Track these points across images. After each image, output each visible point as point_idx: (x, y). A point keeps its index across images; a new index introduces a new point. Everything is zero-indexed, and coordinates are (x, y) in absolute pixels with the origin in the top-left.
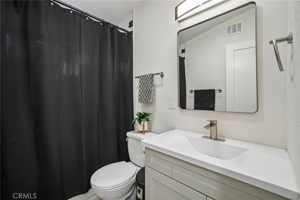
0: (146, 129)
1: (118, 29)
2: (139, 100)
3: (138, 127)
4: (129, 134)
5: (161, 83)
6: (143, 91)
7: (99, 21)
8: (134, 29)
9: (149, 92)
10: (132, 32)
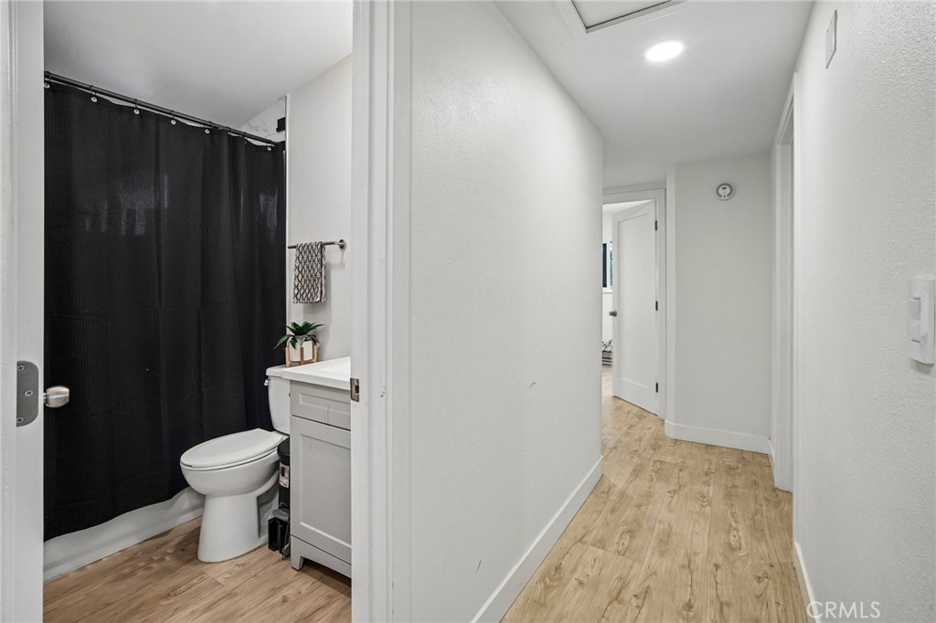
0: (308, 356)
1: (249, 139)
2: (296, 296)
3: (292, 354)
4: (270, 371)
5: (340, 261)
6: (303, 277)
7: (202, 126)
8: (287, 136)
9: (314, 280)
10: (284, 143)
